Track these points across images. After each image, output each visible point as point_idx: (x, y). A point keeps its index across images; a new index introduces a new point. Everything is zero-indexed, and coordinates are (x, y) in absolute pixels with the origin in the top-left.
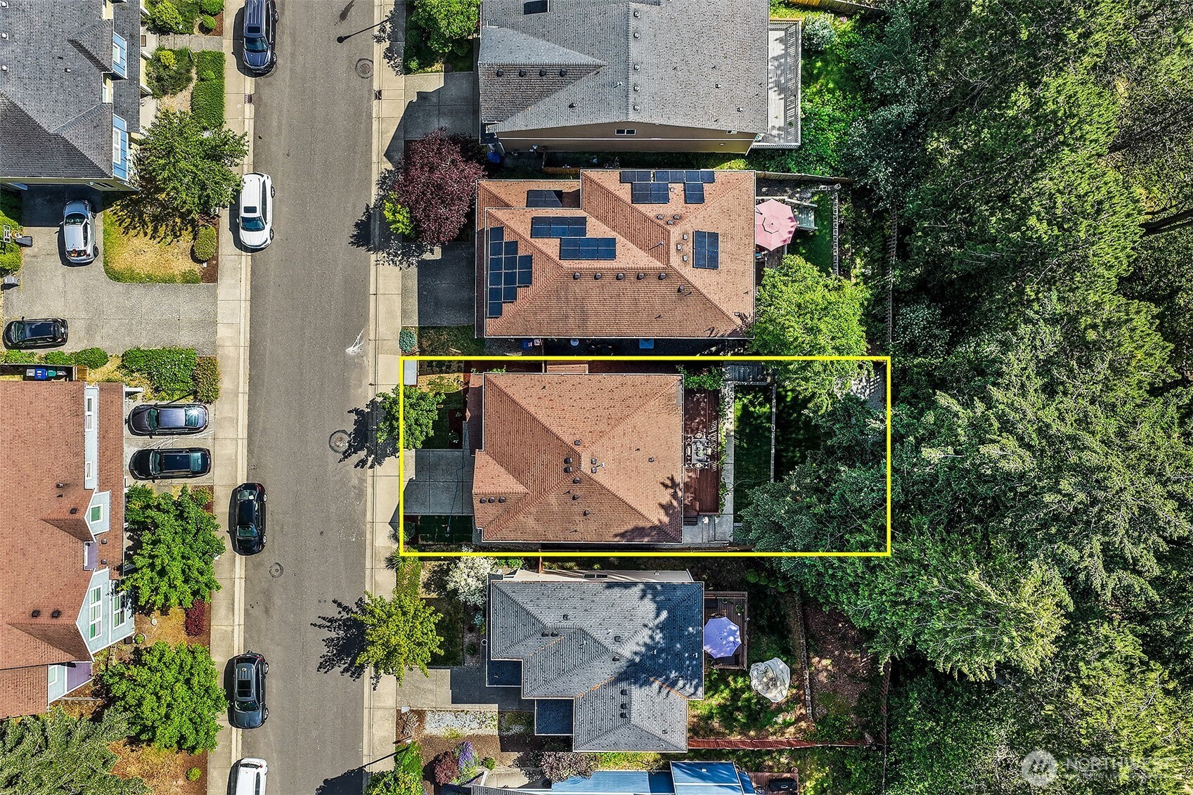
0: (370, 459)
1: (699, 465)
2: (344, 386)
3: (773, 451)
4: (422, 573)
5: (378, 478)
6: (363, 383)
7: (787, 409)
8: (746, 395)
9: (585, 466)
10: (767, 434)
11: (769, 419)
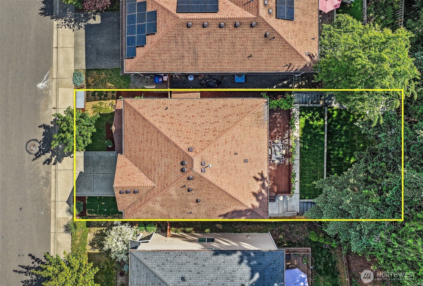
0: (54, 159)
1: (277, 161)
2: (36, 109)
3: (326, 151)
4: (89, 235)
5: (59, 172)
6: (49, 107)
7: (333, 123)
8: (307, 113)
9: (197, 168)
10: (322, 139)
11: (323, 129)
